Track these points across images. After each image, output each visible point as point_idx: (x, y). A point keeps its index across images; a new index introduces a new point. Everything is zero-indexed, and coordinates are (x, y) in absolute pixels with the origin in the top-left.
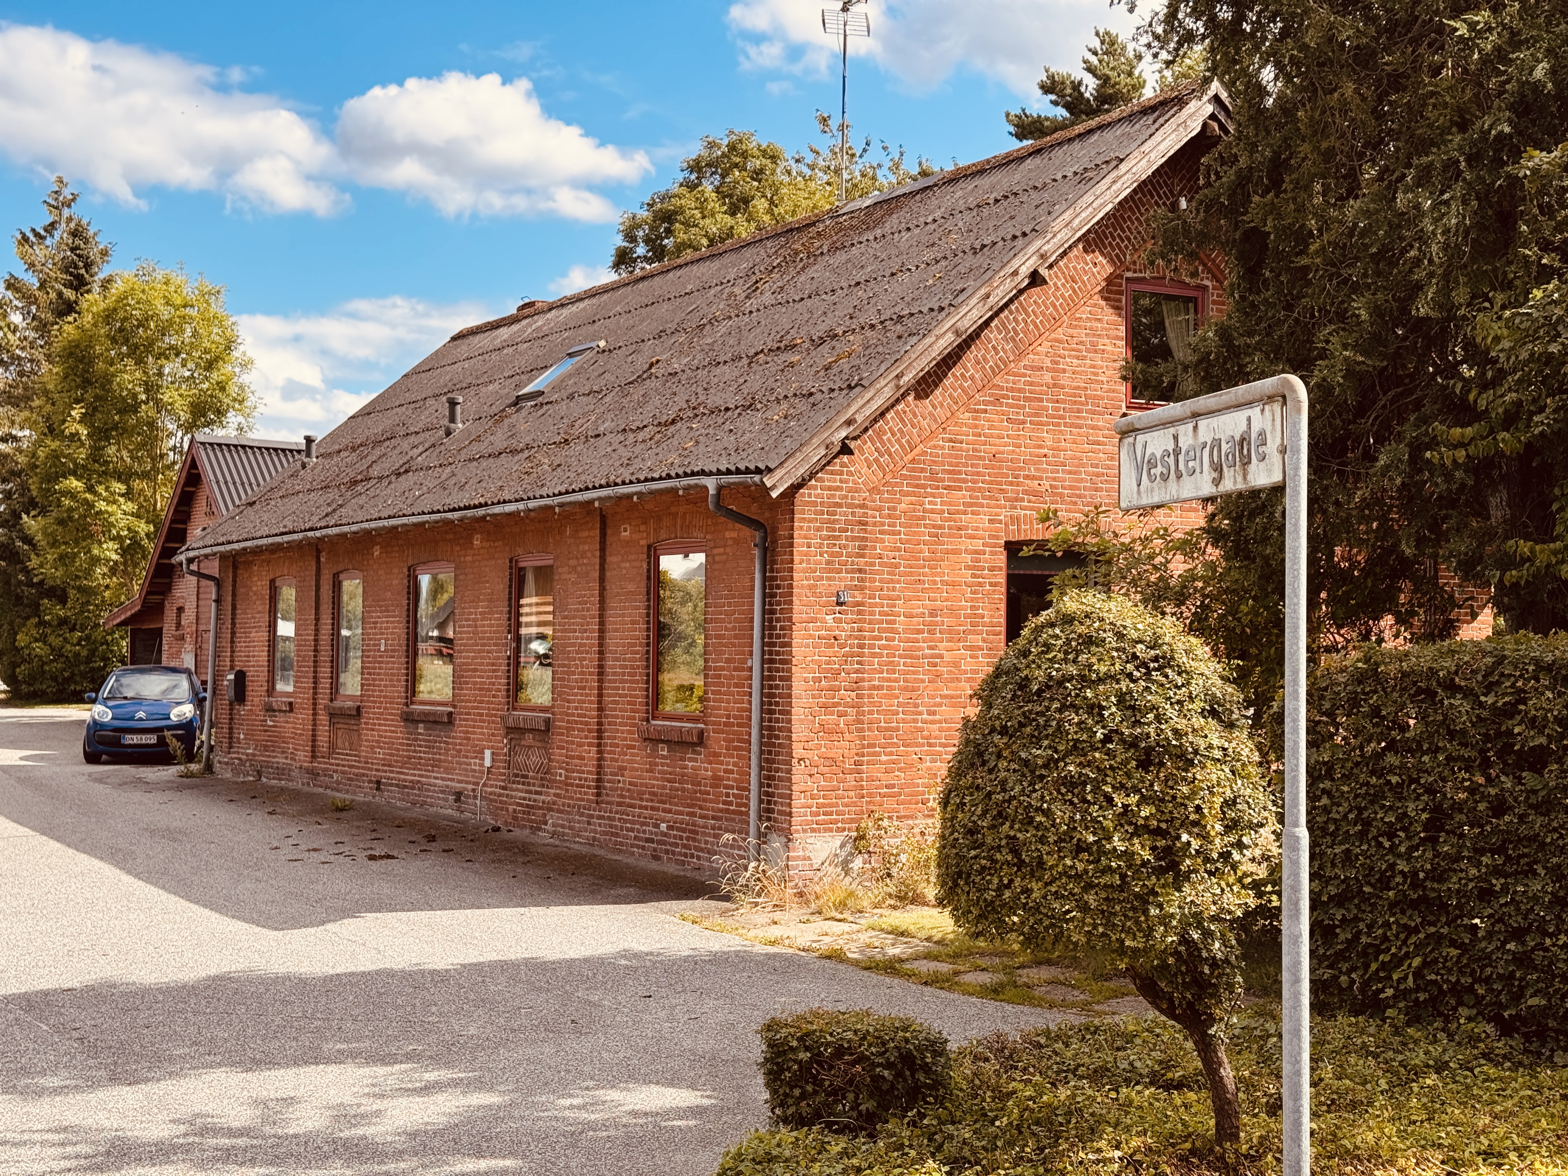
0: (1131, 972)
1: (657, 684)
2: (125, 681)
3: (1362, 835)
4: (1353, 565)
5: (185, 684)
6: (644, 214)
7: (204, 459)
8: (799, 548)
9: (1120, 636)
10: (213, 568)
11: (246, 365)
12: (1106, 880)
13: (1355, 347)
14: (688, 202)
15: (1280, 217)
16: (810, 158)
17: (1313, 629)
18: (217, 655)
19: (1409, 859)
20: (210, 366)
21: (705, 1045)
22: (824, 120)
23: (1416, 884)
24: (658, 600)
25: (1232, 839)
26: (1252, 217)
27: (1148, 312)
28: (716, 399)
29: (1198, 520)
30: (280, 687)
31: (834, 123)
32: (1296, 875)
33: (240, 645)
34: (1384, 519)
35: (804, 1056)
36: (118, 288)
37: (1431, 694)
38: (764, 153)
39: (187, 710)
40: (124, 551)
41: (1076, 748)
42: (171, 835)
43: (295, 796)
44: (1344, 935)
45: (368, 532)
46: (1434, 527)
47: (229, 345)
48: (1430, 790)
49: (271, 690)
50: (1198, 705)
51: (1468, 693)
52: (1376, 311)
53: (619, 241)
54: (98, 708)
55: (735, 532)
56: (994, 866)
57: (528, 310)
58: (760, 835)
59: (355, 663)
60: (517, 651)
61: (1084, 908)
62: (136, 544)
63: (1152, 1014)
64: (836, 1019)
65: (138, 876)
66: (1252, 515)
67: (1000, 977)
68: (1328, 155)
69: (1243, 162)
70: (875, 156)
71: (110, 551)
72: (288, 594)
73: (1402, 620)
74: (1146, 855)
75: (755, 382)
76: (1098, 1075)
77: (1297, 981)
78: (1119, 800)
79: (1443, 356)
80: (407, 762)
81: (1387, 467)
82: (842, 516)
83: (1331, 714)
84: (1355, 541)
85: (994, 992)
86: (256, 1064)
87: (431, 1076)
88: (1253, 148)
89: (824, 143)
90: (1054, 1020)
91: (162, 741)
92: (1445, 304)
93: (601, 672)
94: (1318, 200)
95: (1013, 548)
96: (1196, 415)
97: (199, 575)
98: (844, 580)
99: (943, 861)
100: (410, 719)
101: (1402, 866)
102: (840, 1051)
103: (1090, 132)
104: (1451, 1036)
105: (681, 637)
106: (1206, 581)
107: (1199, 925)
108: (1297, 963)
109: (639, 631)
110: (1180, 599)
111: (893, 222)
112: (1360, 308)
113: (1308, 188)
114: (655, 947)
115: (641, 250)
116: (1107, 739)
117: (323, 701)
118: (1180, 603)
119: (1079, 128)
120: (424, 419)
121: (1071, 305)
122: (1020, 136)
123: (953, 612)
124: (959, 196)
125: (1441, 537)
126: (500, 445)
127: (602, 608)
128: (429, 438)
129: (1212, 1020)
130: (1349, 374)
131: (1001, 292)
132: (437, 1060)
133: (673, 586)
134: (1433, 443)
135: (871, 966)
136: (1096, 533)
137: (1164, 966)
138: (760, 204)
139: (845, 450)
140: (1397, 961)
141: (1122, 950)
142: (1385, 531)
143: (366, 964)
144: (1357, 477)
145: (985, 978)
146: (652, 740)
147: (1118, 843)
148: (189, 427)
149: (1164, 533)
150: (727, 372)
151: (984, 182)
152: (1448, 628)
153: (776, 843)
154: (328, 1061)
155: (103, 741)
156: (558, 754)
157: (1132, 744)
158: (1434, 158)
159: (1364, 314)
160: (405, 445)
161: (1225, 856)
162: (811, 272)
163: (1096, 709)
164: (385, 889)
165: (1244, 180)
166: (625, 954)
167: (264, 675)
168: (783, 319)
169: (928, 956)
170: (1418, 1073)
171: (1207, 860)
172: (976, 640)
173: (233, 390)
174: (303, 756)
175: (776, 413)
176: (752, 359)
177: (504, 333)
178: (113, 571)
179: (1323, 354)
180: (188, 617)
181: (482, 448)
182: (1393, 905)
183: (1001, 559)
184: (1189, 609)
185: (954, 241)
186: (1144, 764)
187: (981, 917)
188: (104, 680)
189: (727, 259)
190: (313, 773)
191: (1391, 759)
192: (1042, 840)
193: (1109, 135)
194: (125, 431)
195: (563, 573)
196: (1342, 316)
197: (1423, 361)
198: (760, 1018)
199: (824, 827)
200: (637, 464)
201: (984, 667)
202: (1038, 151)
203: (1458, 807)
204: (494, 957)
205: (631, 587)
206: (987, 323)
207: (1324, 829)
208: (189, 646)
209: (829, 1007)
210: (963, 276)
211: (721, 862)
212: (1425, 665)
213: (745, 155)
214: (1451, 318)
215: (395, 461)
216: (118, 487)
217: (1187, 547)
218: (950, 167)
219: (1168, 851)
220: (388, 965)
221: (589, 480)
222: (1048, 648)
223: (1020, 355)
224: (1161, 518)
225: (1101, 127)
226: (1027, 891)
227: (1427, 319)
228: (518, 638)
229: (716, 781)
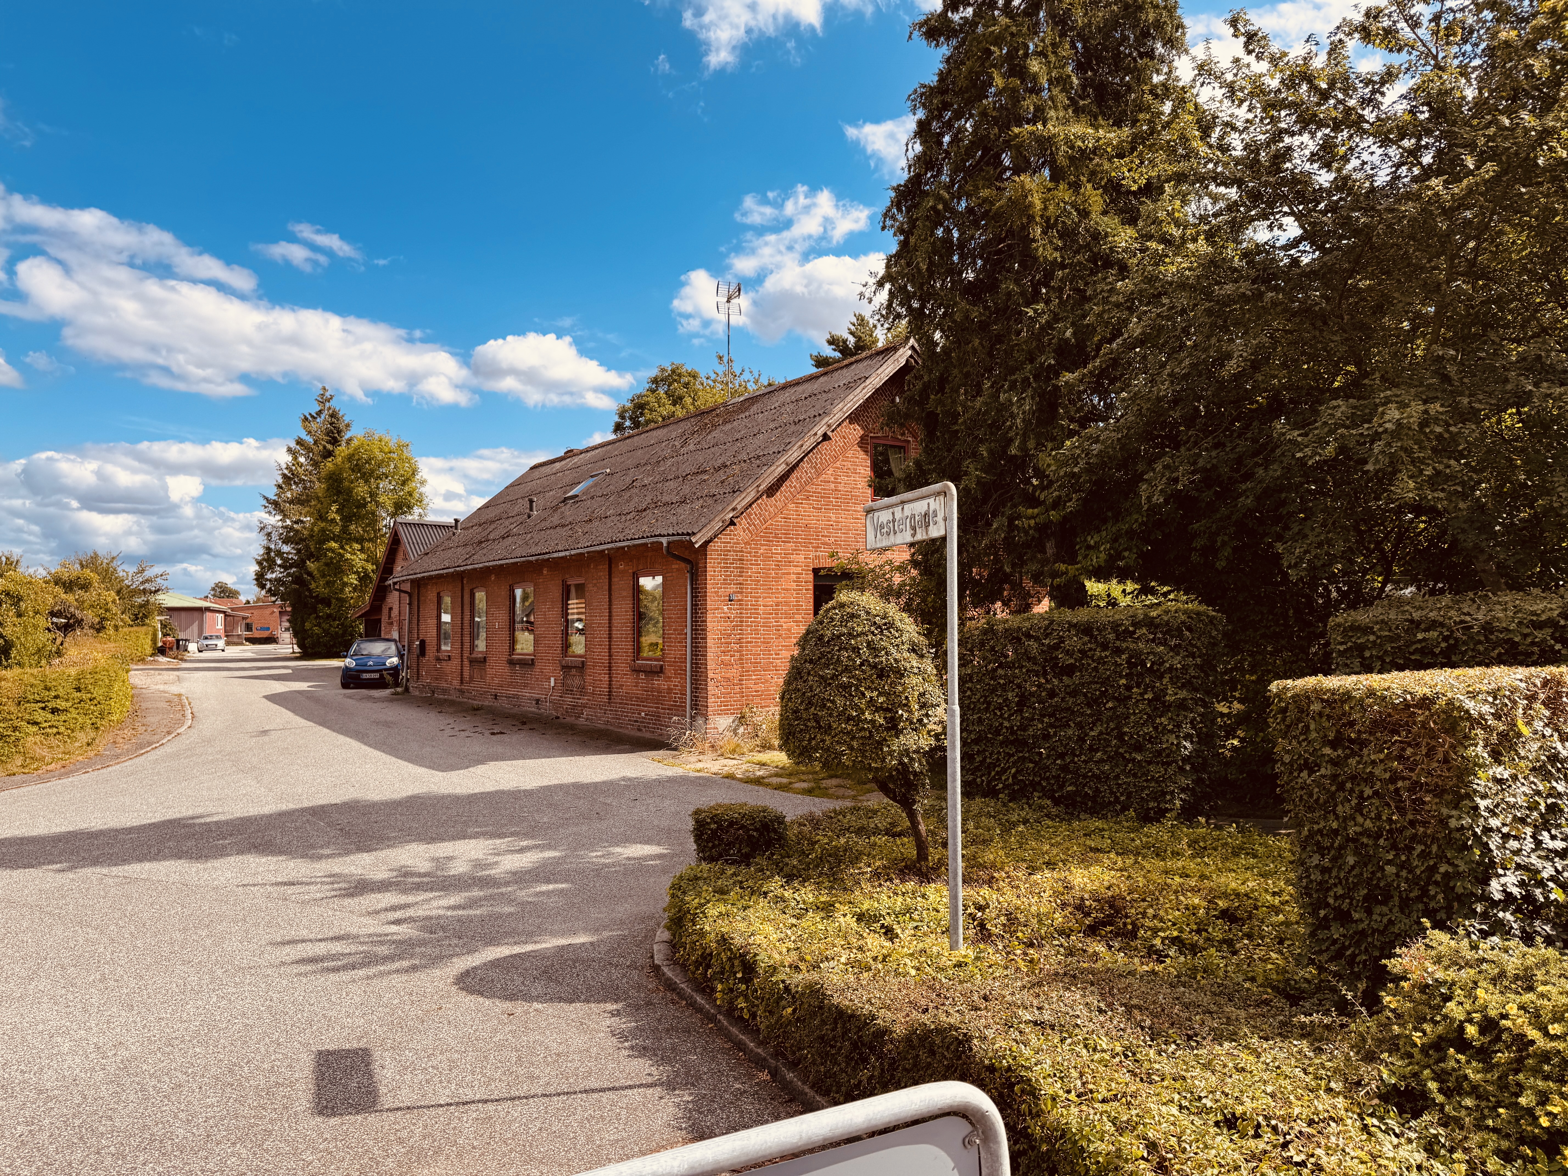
0: (875, 780)
1: (639, 642)
2: (362, 646)
3: (987, 709)
4: (982, 577)
5: (393, 647)
6: (629, 405)
7: (402, 532)
8: (710, 573)
9: (868, 613)
10: (407, 587)
11: (423, 483)
12: (862, 734)
13: (981, 470)
14: (651, 399)
15: (944, 406)
16: (713, 376)
17: (962, 608)
18: (410, 632)
19: (1009, 720)
20: (404, 483)
21: (665, 823)
22: (721, 358)
23: (1013, 733)
24: (639, 600)
25: (923, 712)
26: (930, 406)
27: (881, 454)
28: (666, 498)
29: (906, 556)
30: (443, 648)
31: (725, 359)
32: (954, 729)
33: (422, 627)
34: (996, 554)
35: (714, 826)
36: (355, 443)
37: (1019, 640)
38: (690, 374)
39: (395, 660)
40: (360, 579)
41: (847, 669)
42: (387, 724)
43: (452, 703)
44: (978, 759)
45: (488, 568)
46: (1020, 558)
47: (414, 472)
48: (1019, 686)
49: (439, 650)
50: (906, 647)
51: (1037, 639)
52: (991, 452)
53: (617, 419)
54: (348, 660)
55: (677, 565)
56: (807, 729)
57: (570, 454)
58: (692, 717)
59: (483, 635)
60: (567, 627)
61: (851, 748)
62: (367, 575)
63: (886, 800)
64: (729, 807)
65: (370, 746)
66: (933, 553)
67: (812, 784)
68: (967, 375)
69: (926, 378)
70: (746, 376)
71: (353, 579)
72: (447, 600)
73: (1005, 604)
74: (882, 721)
75: (686, 489)
76: (860, 831)
77: (955, 781)
78: (868, 694)
79: (1023, 474)
80: (510, 685)
81: (997, 529)
82: (731, 556)
83: (971, 650)
84: (982, 566)
85: (809, 792)
86: (432, 840)
87: (524, 843)
88: (930, 371)
89: (721, 369)
90: (838, 805)
91: (382, 676)
92: (1023, 448)
93: (610, 637)
94: (962, 398)
95: (816, 571)
96: (903, 502)
97: (400, 591)
98: (732, 588)
99: (782, 726)
100: (512, 663)
101: (1006, 724)
102: (731, 824)
103: (851, 364)
104: (1030, 806)
105: (651, 619)
106: (911, 586)
107: (908, 756)
108: (955, 772)
109: (629, 616)
110: (898, 595)
111: (754, 409)
112: (983, 451)
113: (957, 391)
114: (639, 775)
115: (628, 423)
116: (862, 664)
117: (466, 655)
118: (898, 597)
119: (846, 362)
120: (516, 509)
121: (844, 450)
122: (817, 366)
123: (787, 603)
124: (786, 396)
125: (1023, 563)
126: (556, 522)
127: (610, 605)
128: (520, 519)
129: (914, 802)
130: (979, 483)
131: (809, 444)
132: (526, 835)
133: (646, 593)
134: (1019, 517)
135: (748, 781)
136: (857, 563)
137: (891, 776)
138: (688, 400)
139: (732, 523)
140: (1004, 771)
141: (870, 769)
142: (997, 560)
143: (490, 787)
144: (983, 534)
145: (805, 785)
146: (637, 671)
147: (868, 716)
148: (393, 515)
149: (890, 562)
150: (672, 484)
151: (800, 389)
152: (1027, 607)
153: (700, 721)
154: (470, 838)
155: (351, 677)
156: (589, 679)
157: (874, 666)
158: (1017, 376)
159: (985, 454)
160: (507, 523)
161: (920, 721)
162: (714, 434)
163: (856, 650)
164: (500, 749)
165: (926, 387)
166: (624, 779)
167: (435, 642)
168: (700, 457)
169: (777, 775)
170: (1015, 825)
171: (911, 723)
172: (799, 617)
173: (416, 495)
174: (456, 683)
175: (697, 505)
176: (684, 478)
177: (558, 465)
178: (355, 589)
179: (966, 473)
180: (395, 613)
181: (547, 524)
182: (1002, 743)
183: (811, 577)
184: (903, 600)
185: (785, 418)
186: (880, 676)
187: (801, 754)
188: (351, 645)
189: (671, 427)
190: (461, 691)
191: (1001, 672)
192: (831, 715)
193: (860, 365)
194: (359, 517)
195: (590, 587)
196: (975, 455)
197: (1014, 476)
198: (692, 809)
199: (725, 712)
200: (627, 531)
201: (802, 630)
202: (826, 374)
203: (1032, 694)
204: (556, 782)
205: (624, 594)
206: (802, 460)
207: (968, 707)
208: (395, 628)
209: (727, 802)
210: (788, 436)
211: (673, 731)
212: (1016, 625)
213: (680, 375)
214: (1027, 455)
215: (502, 531)
216: (357, 546)
217: (901, 569)
218: (783, 381)
219: (892, 719)
220: (501, 787)
221: (602, 539)
222: (832, 619)
223: (819, 475)
224: (889, 555)
225: (856, 362)
226: (823, 741)
227: (1015, 456)
228: (567, 621)
229: (670, 690)
